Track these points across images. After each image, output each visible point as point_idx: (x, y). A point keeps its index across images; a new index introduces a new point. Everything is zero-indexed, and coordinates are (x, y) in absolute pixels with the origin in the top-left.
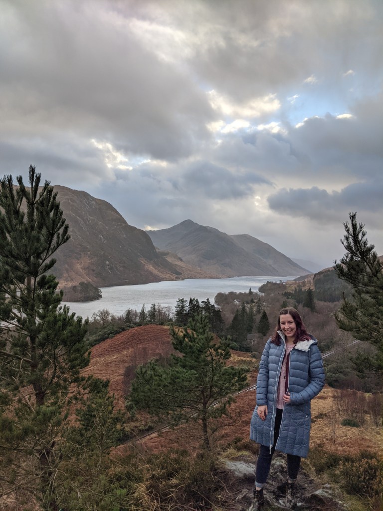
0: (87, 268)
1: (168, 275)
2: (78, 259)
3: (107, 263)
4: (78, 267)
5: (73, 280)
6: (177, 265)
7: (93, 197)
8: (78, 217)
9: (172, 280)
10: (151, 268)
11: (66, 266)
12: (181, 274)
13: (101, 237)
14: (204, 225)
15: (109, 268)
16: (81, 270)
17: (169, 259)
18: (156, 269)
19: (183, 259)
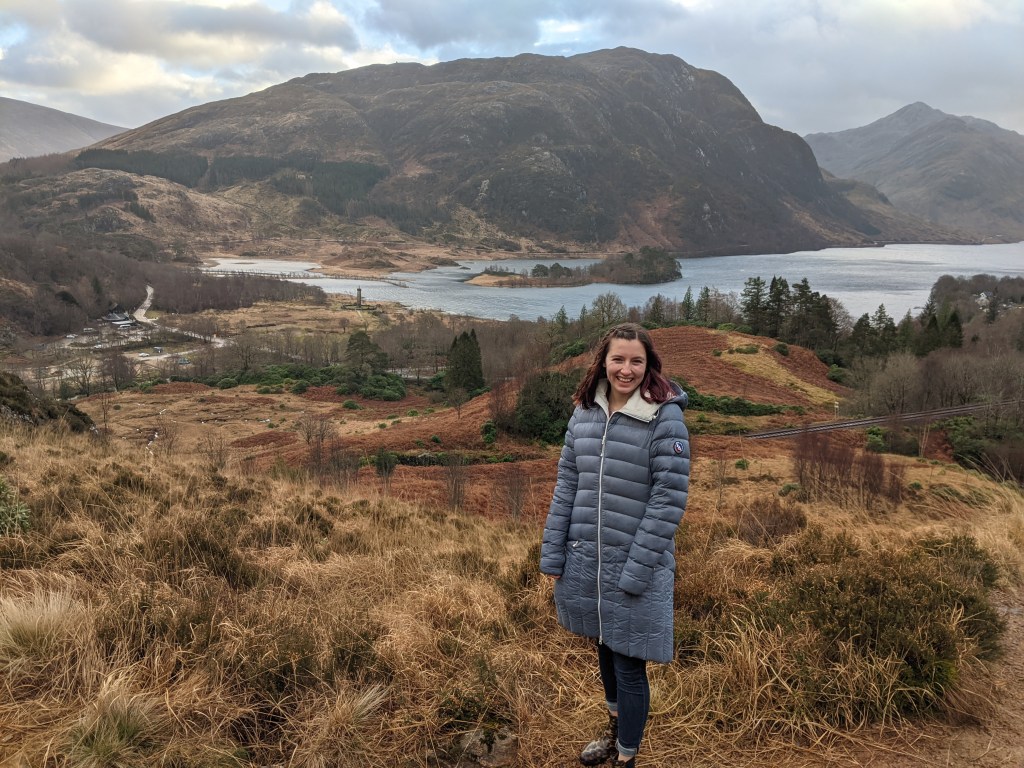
0: (666, 219)
1: (846, 235)
2: (648, 200)
3: (707, 207)
4: (649, 216)
5: (635, 242)
6: (872, 212)
7: (690, 68)
8: (655, 113)
9: (854, 245)
10: (806, 219)
11: (626, 216)
12: (880, 232)
13: (700, 154)
14: (959, 114)
15: (709, 220)
16: (653, 223)
17: (855, 199)
18: (817, 220)
19: (890, 199)
